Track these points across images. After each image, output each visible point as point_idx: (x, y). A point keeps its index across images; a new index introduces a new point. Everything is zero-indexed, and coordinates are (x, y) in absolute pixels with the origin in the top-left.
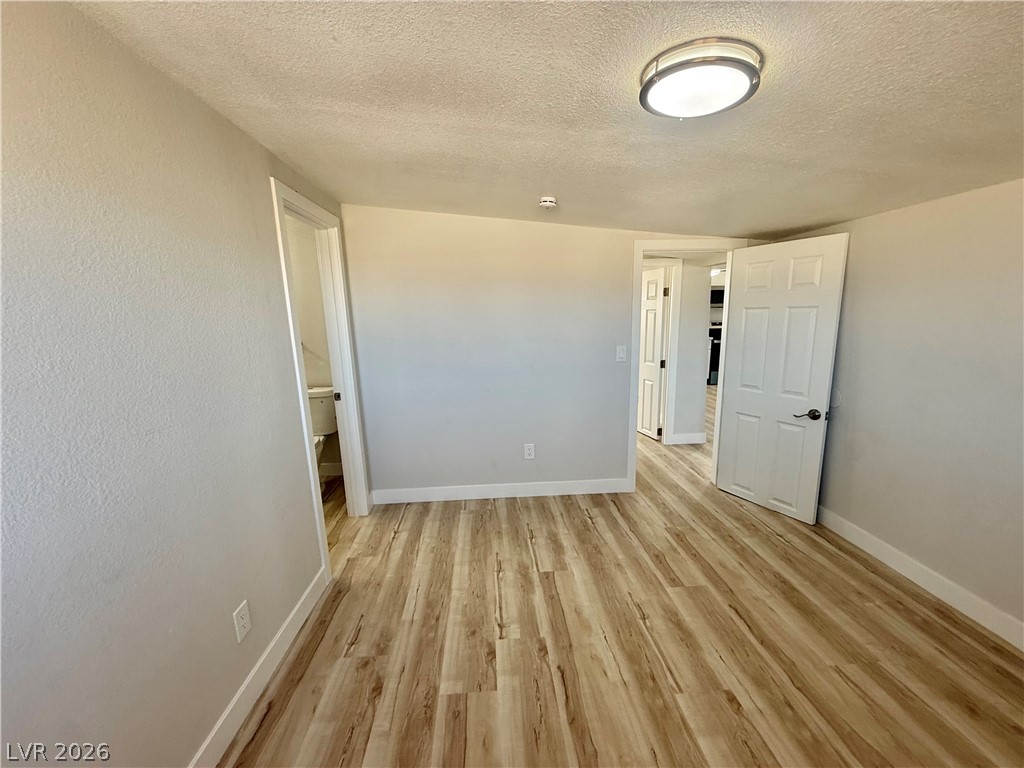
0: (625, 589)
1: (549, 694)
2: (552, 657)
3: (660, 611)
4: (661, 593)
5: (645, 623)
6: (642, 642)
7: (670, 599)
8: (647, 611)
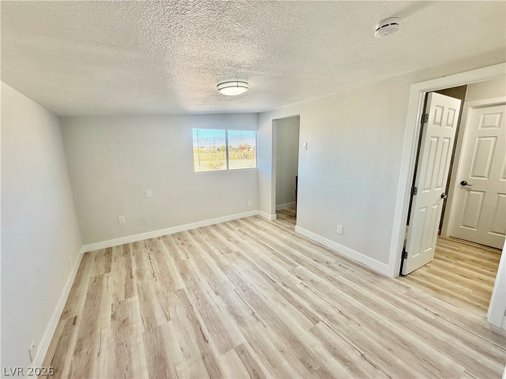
0: (269, 329)
1: (273, 275)
2: (280, 284)
3: (246, 321)
4: (248, 335)
5: (252, 311)
6: (251, 301)
7: (242, 331)
8: (252, 318)
